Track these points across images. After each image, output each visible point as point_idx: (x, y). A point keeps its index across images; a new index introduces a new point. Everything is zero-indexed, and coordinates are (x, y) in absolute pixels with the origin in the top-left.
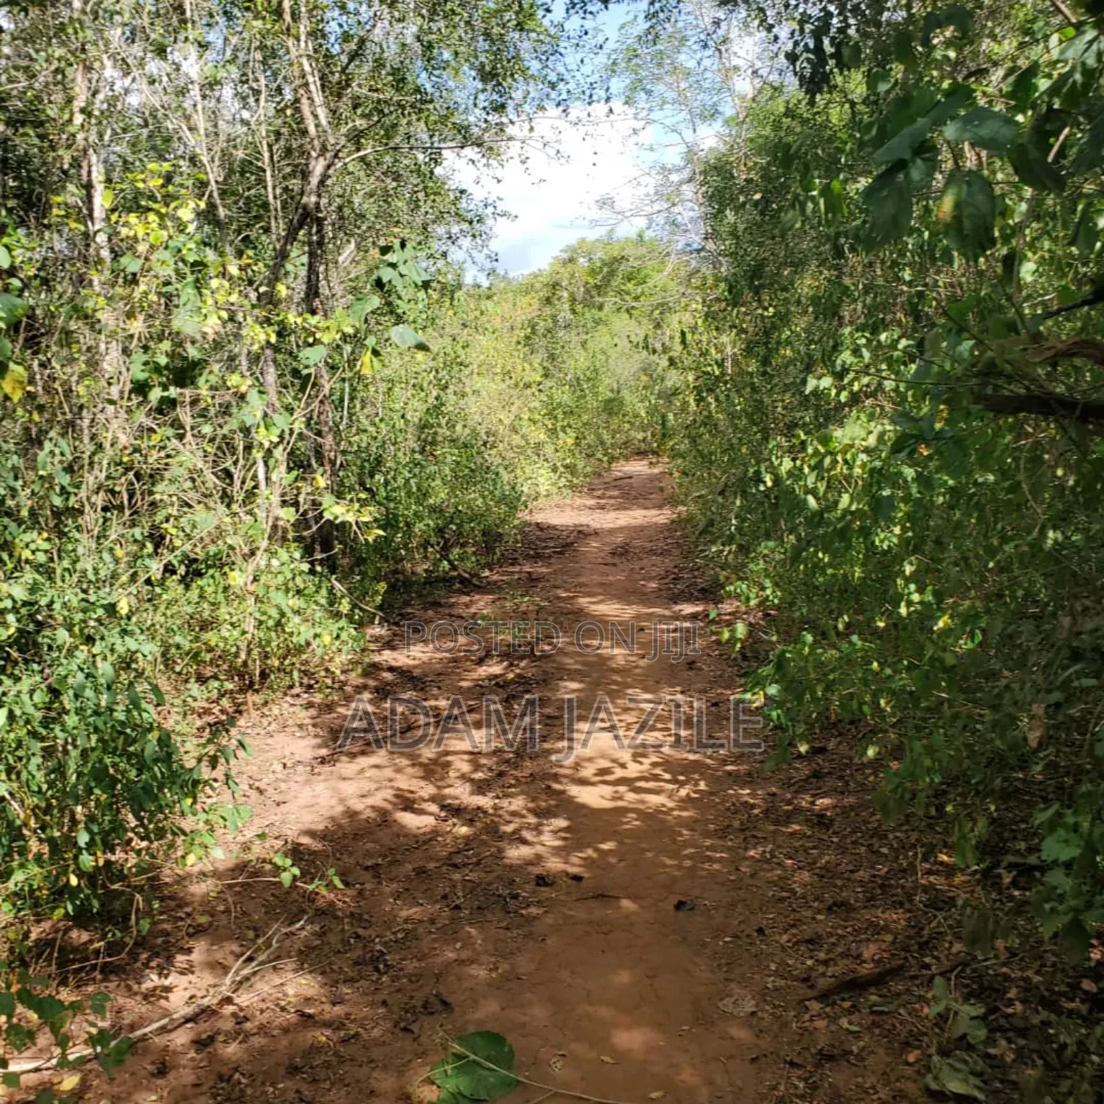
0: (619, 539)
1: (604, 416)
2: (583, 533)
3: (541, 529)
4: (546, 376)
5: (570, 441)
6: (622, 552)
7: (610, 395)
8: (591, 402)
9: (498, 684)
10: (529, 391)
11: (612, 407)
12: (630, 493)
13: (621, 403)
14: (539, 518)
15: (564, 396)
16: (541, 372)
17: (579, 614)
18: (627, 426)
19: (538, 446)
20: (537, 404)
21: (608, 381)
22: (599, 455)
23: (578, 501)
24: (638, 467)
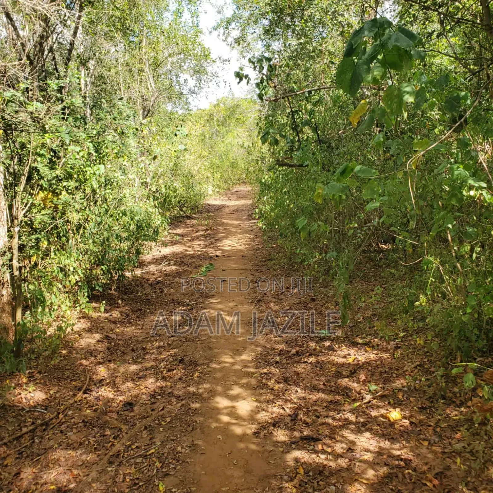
0: (236, 208)
1: (231, 169)
2: (223, 207)
3: (209, 205)
4: (209, 154)
5: (219, 176)
6: (237, 210)
7: (233, 161)
8: (226, 163)
9: (203, 235)
10: (204, 159)
11: (234, 165)
12: (239, 196)
13: (237, 164)
14: (208, 202)
15: (216, 161)
16: (208, 152)
17: (223, 223)
18: (239, 172)
19: (208, 178)
20: (207, 163)
21: (232, 155)
22: (229, 182)
23: (222, 198)
24: (243, 188)
